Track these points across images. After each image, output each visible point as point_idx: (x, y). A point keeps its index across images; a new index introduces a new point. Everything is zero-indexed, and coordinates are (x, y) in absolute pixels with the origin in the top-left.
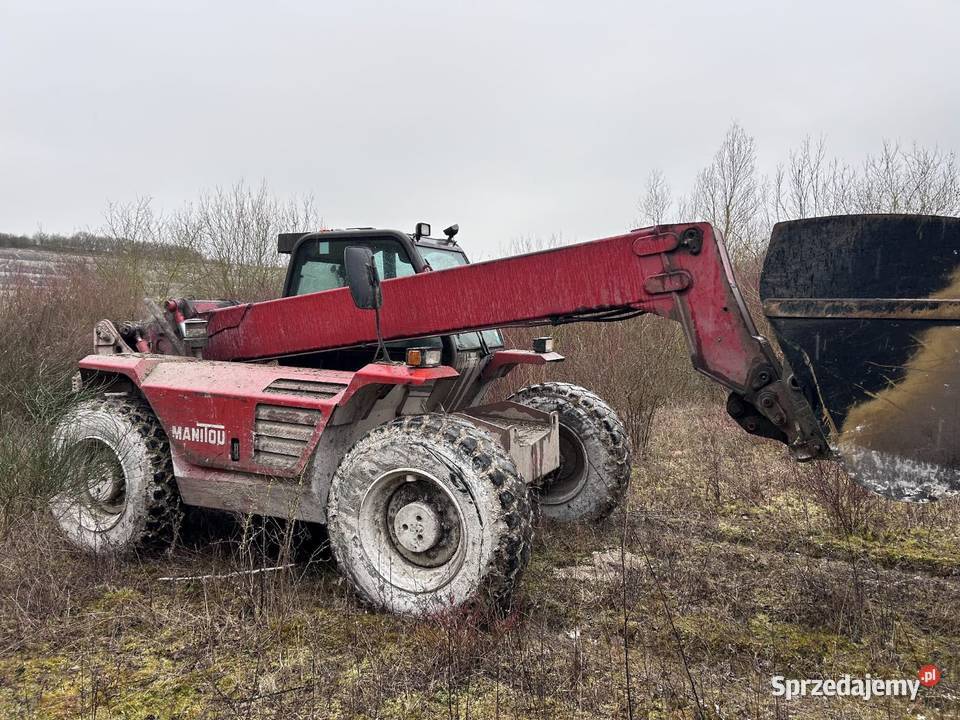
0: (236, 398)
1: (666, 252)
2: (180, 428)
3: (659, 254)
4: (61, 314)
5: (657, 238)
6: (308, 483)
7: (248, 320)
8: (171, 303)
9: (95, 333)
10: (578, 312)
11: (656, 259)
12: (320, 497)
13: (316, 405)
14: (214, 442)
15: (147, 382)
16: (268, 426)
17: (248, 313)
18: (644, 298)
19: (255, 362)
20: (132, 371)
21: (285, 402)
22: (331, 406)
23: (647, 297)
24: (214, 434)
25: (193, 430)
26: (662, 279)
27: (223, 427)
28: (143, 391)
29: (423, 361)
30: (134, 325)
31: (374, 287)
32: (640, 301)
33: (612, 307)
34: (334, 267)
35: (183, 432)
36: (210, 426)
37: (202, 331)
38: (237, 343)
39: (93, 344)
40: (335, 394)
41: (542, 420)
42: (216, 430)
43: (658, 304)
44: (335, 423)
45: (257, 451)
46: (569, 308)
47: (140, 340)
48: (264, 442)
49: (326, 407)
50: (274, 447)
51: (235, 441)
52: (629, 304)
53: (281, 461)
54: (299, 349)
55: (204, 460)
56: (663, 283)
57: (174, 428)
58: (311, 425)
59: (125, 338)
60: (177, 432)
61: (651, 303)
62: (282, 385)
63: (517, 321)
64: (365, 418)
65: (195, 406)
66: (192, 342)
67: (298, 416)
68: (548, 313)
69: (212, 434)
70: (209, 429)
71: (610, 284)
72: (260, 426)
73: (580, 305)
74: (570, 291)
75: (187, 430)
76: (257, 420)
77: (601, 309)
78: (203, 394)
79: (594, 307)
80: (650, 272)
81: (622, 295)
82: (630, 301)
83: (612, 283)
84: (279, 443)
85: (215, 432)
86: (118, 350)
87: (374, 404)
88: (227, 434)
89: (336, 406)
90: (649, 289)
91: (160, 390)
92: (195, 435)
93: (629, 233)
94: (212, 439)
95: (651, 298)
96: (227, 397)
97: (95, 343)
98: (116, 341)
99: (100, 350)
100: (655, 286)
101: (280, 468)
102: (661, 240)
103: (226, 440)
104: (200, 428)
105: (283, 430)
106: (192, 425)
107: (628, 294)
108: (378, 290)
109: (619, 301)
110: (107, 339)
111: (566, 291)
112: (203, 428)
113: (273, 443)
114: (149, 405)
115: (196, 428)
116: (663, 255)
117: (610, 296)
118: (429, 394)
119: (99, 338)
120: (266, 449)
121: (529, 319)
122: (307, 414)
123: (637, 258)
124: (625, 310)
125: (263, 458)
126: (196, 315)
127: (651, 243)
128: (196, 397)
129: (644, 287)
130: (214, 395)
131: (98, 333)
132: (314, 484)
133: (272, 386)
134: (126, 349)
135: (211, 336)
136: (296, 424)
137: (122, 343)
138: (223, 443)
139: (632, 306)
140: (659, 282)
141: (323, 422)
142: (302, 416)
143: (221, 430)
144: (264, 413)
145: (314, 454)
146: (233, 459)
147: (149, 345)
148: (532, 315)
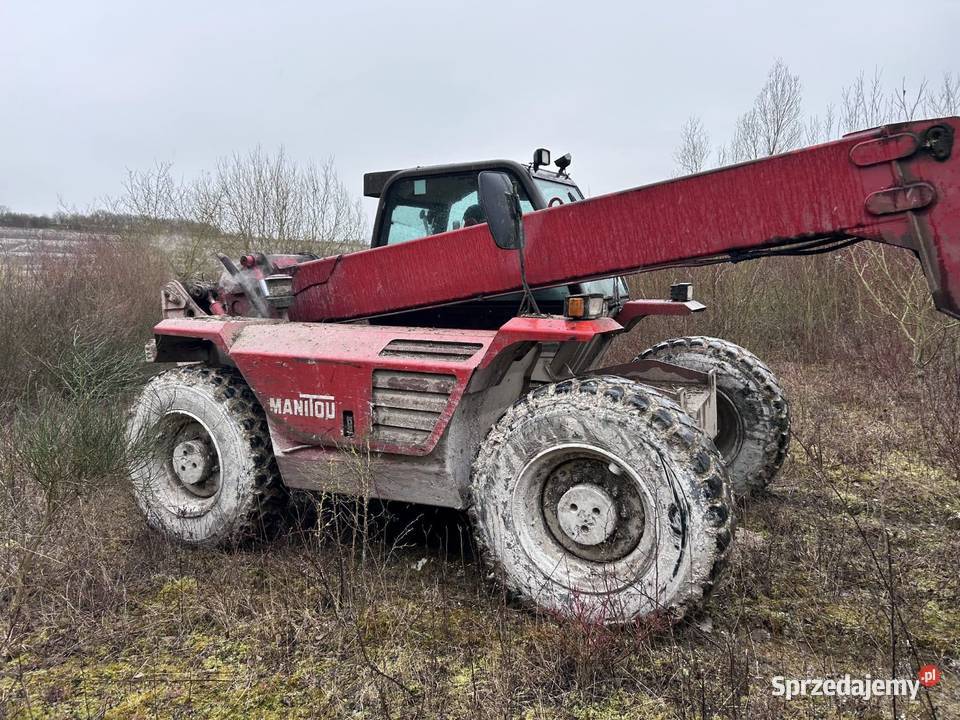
0: (348, 363)
1: (900, 160)
2: (279, 401)
3: (889, 162)
4: (88, 285)
5: (886, 142)
6: (442, 462)
7: (340, 273)
8: (249, 258)
9: (163, 297)
10: (769, 244)
11: (884, 171)
12: (455, 477)
13: (449, 369)
14: (322, 415)
15: (237, 348)
16: (389, 395)
17: (339, 265)
18: (864, 221)
19: (350, 323)
20: (217, 335)
21: (409, 366)
22: (469, 370)
23: (870, 221)
24: (320, 407)
25: (295, 402)
26: (893, 195)
27: (332, 398)
28: (233, 358)
29: (586, 311)
30: (206, 286)
31: (517, 222)
32: (859, 226)
33: (818, 235)
34: (423, 212)
35: (283, 405)
36: (315, 397)
37: (288, 288)
38: (327, 302)
39: (160, 308)
40: (470, 356)
41: (695, 380)
42: (324, 401)
43: (885, 228)
44: (471, 391)
45: (376, 425)
46: (758, 240)
47: (213, 302)
48: (382, 415)
49: (462, 372)
50: (397, 419)
51: (348, 413)
52: (842, 230)
53: (407, 436)
54: (402, 306)
55: (309, 438)
56: (895, 200)
57: (272, 400)
58: (444, 394)
59: (195, 299)
60: (275, 405)
61: (875, 227)
62: (401, 347)
63: (682, 260)
64: (498, 384)
65: (298, 374)
66: (278, 301)
67: (427, 383)
68: (727, 247)
69: (319, 407)
70: (315, 400)
71: (816, 206)
72: (379, 395)
73: (773, 236)
74: (758, 218)
75: (287, 402)
76: (375, 388)
77: (803, 238)
78: (305, 360)
79: (793, 236)
80: (875, 188)
81: (833, 218)
82: (846, 226)
83: (820, 204)
84: (405, 416)
85: (322, 404)
86: (190, 314)
87: (509, 366)
88: (337, 406)
89: (476, 369)
90: (871, 209)
91: (253, 357)
92: (298, 408)
93: (841, 138)
94: (320, 412)
95: (875, 221)
96: (337, 362)
97: (164, 307)
98: (187, 304)
99: (169, 314)
100: (883, 204)
101: (407, 445)
102: (892, 144)
103: (337, 412)
104: (304, 400)
105: (409, 399)
106: (294, 396)
107: (842, 217)
108: (521, 225)
109: (828, 227)
110: (177, 302)
111: (753, 218)
112: (308, 399)
113: (396, 415)
114: (241, 376)
115: (299, 399)
116: (894, 163)
117: (815, 222)
118: (553, 354)
119: (168, 301)
120: (387, 423)
121: (701, 256)
122: (436, 381)
123: (856, 171)
124: (837, 238)
125: (386, 434)
126: (278, 271)
127: (879, 149)
128: (298, 363)
129: (866, 207)
130: (321, 361)
131: (167, 296)
132: (448, 463)
133: (388, 348)
134: (199, 312)
135: (295, 295)
136: (424, 392)
137: (194, 305)
138: (333, 416)
139: (848, 232)
140: (888, 200)
141: (461, 390)
142: (432, 383)
143: (330, 401)
144: (383, 380)
145: (448, 428)
146: (346, 435)
147: (224, 307)
148: (704, 251)
